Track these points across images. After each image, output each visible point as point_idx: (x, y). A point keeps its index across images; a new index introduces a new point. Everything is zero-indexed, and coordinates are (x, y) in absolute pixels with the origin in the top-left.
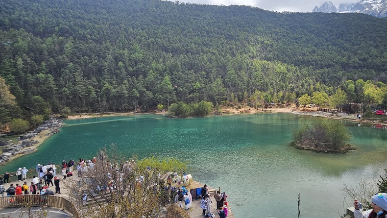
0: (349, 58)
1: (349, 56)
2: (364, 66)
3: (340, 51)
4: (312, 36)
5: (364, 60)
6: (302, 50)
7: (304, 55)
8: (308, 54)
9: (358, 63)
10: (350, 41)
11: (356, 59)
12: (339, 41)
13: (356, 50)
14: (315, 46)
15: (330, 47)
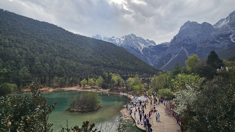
0: (107, 62)
1: (107, 61)
2: (113, 67)
3: (103, 59)
4: (91, 49)
5: (113, 64)
6: (85, 55)
7: (86, 58)
8: (88, 58)
9: (110, 65)
10: (107, 54)
11: (110, 63)
12: (103, 54)
13: (110, 59)
14: (92, 54)
15: (99, 56)
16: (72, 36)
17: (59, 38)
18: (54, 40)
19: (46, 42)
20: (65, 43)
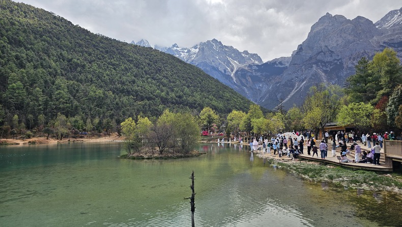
0: (168, 93)
3: (159, 86)
4: (132, 65)
5: (180, 97)
6: (120, 78)
7: (123, 83)
8: (128, 83)
9: (175, 99)
10: (167, 78)
11: (173, 95)
12: (158, 76)
13: (173, 87)
14: (135, 77)
15: (149, 80)
16: (87, 37)
17: (58, 39)
18: (49, 43)
19: (30, 46)
20: (74, 50)
